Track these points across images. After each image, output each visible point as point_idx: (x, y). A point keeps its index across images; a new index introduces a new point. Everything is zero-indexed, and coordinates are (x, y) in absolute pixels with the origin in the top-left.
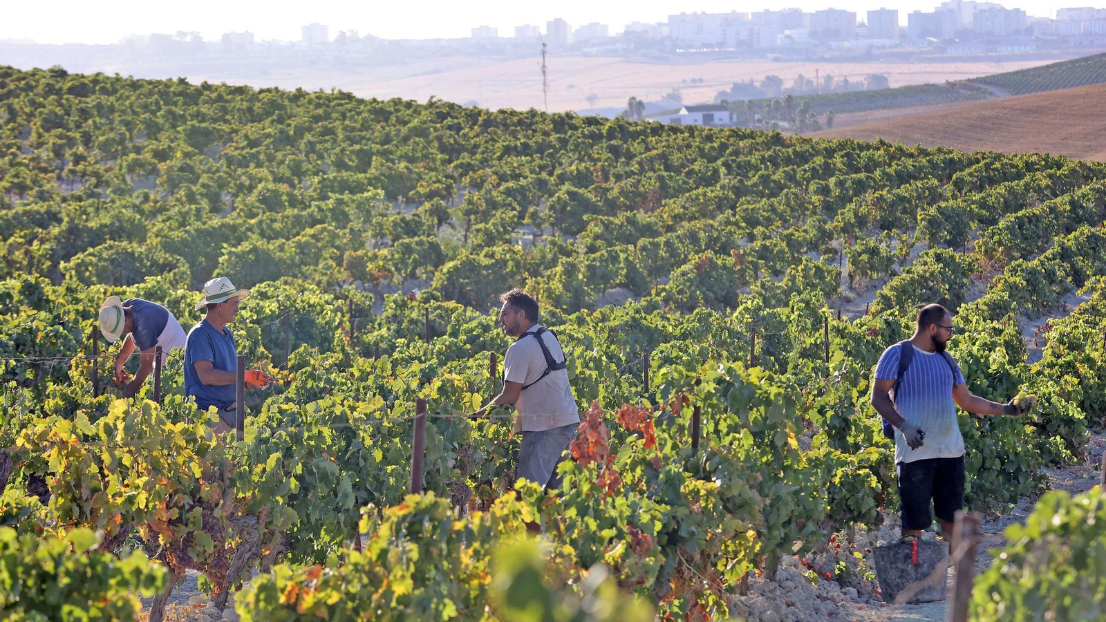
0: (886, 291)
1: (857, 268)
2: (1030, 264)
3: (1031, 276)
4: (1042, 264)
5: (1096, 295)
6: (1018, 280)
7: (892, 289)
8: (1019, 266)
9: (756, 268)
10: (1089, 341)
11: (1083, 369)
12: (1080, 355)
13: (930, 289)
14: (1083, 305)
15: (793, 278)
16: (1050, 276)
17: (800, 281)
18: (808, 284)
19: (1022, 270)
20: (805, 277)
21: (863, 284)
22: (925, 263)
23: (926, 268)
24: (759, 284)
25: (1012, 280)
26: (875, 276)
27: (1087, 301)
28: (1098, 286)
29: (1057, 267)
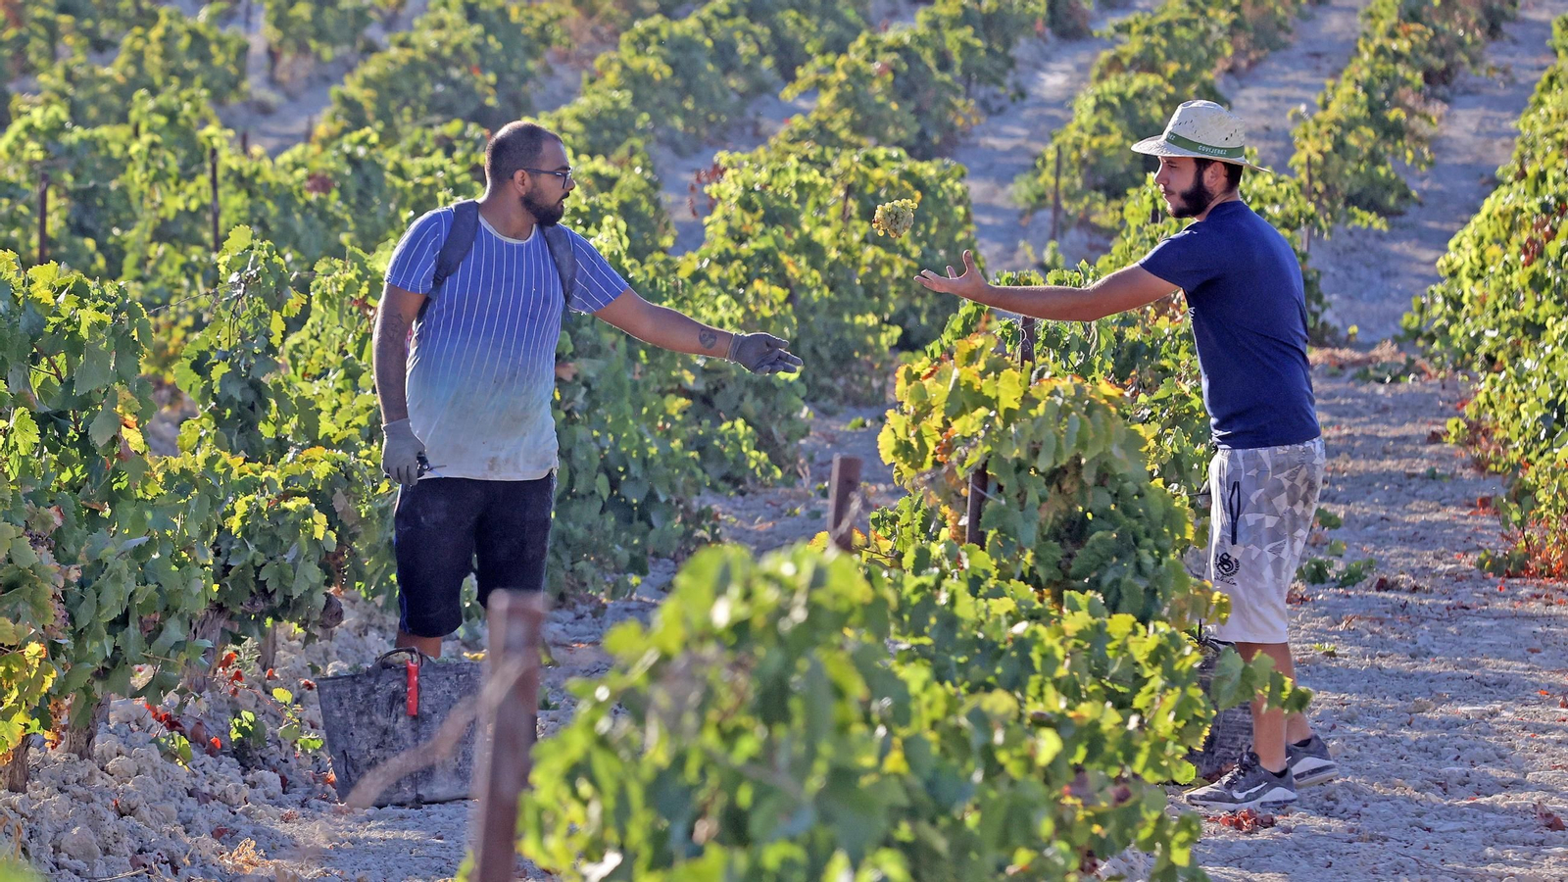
0: (352, 88)
2: (677, 28)
3: (682, 55)
4: (707, 27)
5: (826, 100)
6: (653, 63)
7: (367, 83)
8: (655, 31)
10: (811, 202)
11: (796, 267)
12: (789, 234)
14: (798, 122)
16: (726, 54)
19: (660, 42)
21: (300, 73)
22: (441, 25)
23: (443, 35)
25: (637, 63)
27: (805, 113)
29: (738, 35)
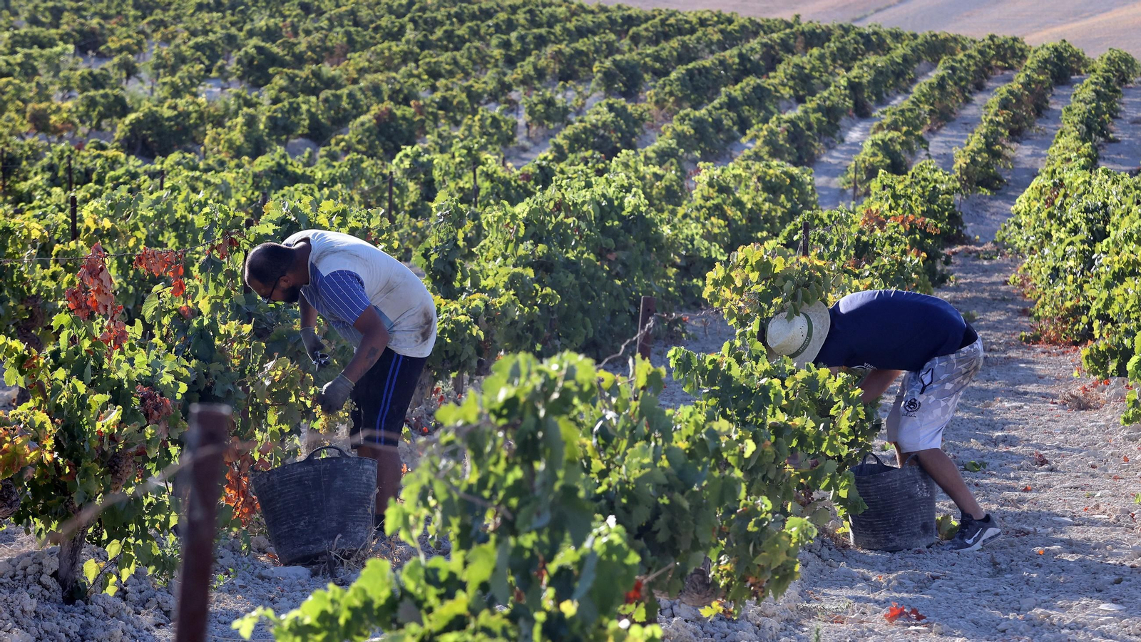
0: (559, 139)
1: (534, 118)
2: (697, 113)
3: (699, 124)
4: (710, 113)
5: (759, 143)
6: (687, 128)
7: (565, 137)
8: (688, 115)
9: (436, 119)
10: (743, 184)
11: (731, 211)
12: (729, 197)
13: (603, 136)
14: (746, 152)
15: (470, 128)
16: (717, 124)
17: (476, 129)
18: (484, 134)
19: (690, 120)
20: (482, 127)
21: (540, 134)
22: (598, 113)
23: (599, 117)
24: (436, 134)
25: (679, 128)
26: (552, 126)
27: (749, 148)
28: (761, 134)
29: (723, 116)
